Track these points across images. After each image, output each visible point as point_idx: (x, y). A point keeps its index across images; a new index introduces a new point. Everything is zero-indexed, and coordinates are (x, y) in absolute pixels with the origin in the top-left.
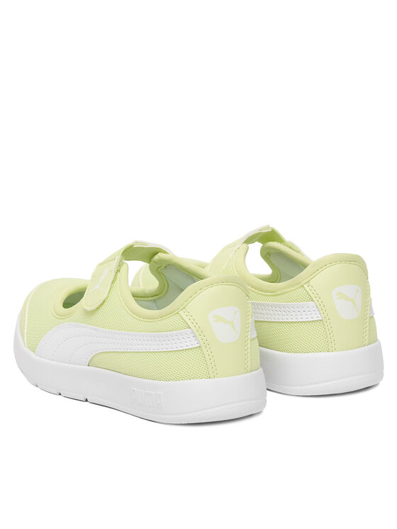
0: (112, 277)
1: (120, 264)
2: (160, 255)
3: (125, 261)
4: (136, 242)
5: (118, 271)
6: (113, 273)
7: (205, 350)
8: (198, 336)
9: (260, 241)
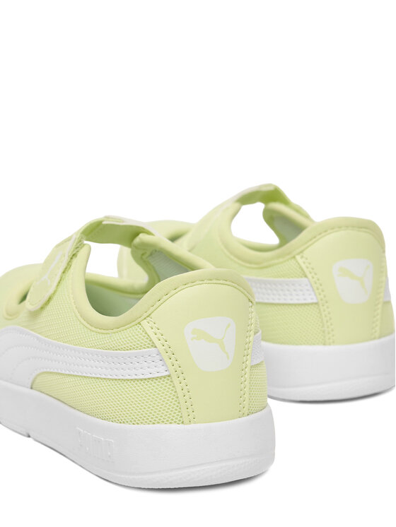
0: (64, 265)
1: (79, 246)
2: (142, 237)
3: (85, 242)
4: (107, 218)
5: (74, 255)
6: (66, 259)
7: (176, 381)
8: (166, 359)
9: (262, 201)
